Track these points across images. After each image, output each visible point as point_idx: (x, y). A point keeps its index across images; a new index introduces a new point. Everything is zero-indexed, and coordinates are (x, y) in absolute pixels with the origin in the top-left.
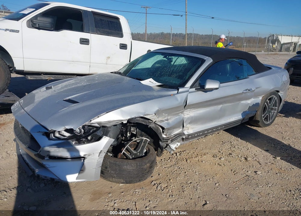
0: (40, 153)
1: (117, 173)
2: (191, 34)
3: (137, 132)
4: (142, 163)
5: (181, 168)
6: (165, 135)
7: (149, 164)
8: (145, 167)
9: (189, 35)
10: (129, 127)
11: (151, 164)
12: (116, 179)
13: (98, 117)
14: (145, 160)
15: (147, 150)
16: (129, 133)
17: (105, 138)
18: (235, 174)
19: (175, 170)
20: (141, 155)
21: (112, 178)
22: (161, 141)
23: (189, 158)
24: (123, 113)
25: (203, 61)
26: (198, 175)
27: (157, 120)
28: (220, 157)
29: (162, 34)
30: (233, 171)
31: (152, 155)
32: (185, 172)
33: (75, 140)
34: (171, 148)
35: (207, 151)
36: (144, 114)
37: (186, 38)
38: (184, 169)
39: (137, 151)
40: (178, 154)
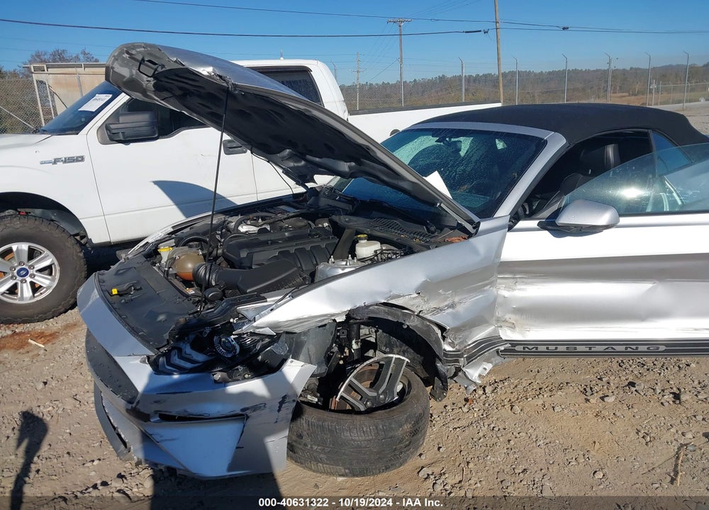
0: (138, 407)
1: (327, 450)
2: (513, 73)
3: (378, 336)
4: (390, 424)
5: (496, 429)
6: (450, 344)
7: (409, 426)
8: (399, 433)
9: (509, 77)
10: (355, 326)
11: (414, 425)
12: (324, 465)
13: (272, 310)
14: (398, 414)
15: (404, 384)
16: (357, 343)
17: (292, 364)
18: (647, 444)
19: (481, 434)
20: (388, 400)
21: (315, 463)
22: (440, 360)
23: (518, 399)
24: (333, 297)
25: (541, 144)
26: (543, 446)
27: (425, 307)
28: (601, 392)
29: (442, 79)
30: (641, 435)
31: (418, 401)
32: (509, 441)
33: (219, 371)
34: (468, 378)
35: (567, 378)
36: (388, 295)
37: (501, 85)
38: (504, 432)
39: (377, 391)
40: (488, 390)
